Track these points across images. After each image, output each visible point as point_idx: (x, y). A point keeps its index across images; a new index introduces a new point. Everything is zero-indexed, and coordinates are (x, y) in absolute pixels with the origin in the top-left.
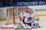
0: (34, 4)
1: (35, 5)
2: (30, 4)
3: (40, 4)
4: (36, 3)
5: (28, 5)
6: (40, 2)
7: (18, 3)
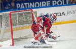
0: (45, 5)
1: (46, 7)
3: (53, 4)
4: (48, 4)
5: (35, 8)
6: (53, 2)
7: (18, 6)
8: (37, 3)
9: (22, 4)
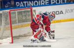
0: (43, 4)
2: (36, 3)
3: (52, 3)
4: (46, 3)
5: (34, 6)
7: (18, 4)
8: (36, 1)
9: (22, 3)
